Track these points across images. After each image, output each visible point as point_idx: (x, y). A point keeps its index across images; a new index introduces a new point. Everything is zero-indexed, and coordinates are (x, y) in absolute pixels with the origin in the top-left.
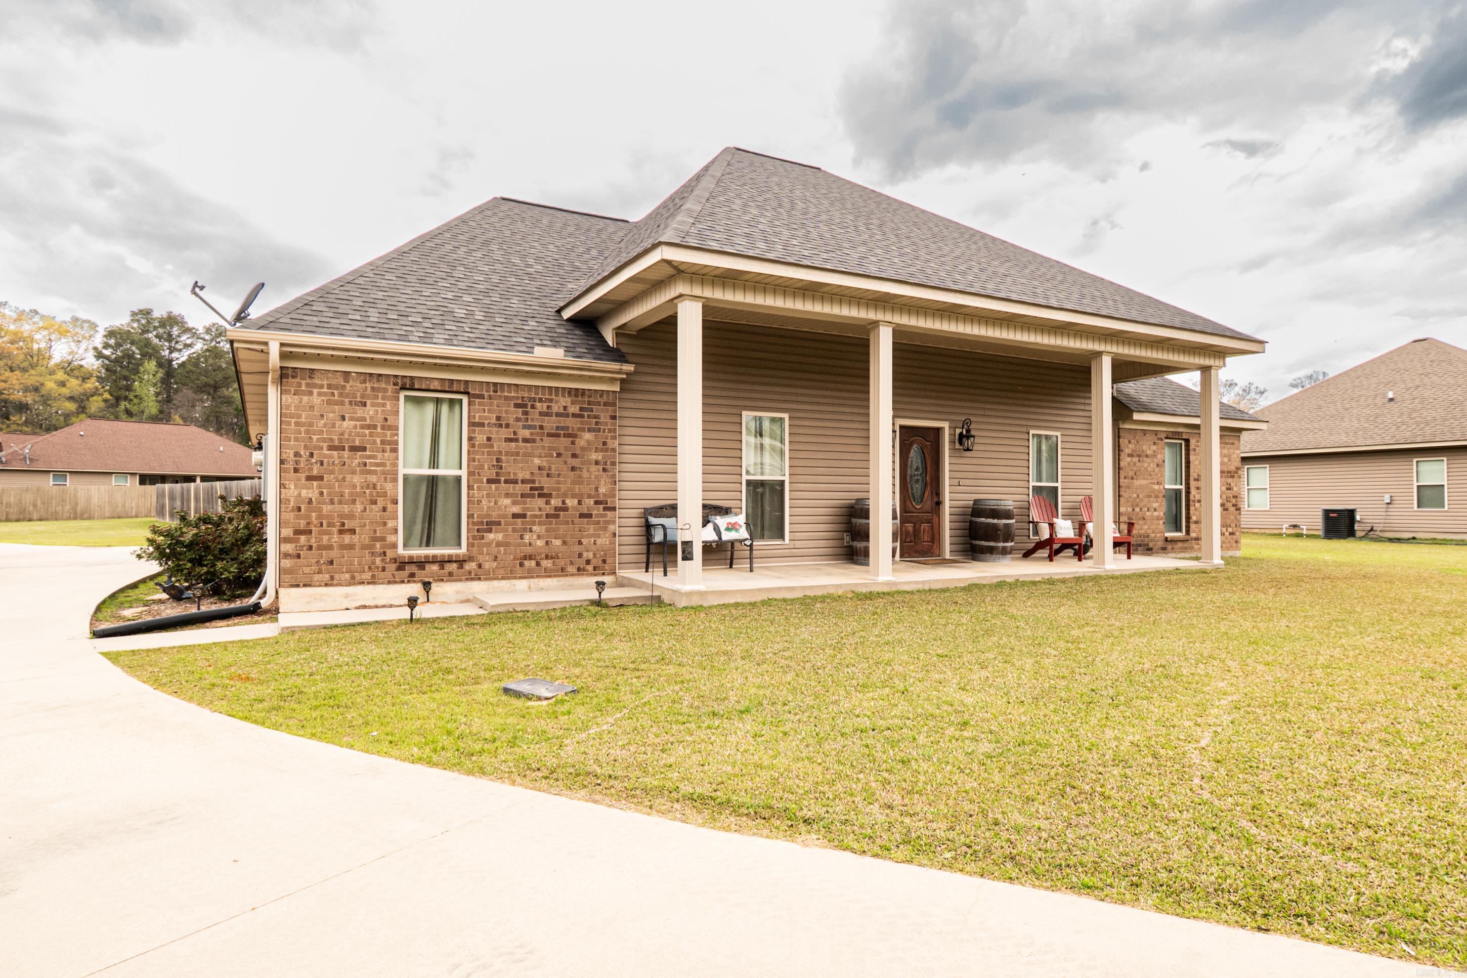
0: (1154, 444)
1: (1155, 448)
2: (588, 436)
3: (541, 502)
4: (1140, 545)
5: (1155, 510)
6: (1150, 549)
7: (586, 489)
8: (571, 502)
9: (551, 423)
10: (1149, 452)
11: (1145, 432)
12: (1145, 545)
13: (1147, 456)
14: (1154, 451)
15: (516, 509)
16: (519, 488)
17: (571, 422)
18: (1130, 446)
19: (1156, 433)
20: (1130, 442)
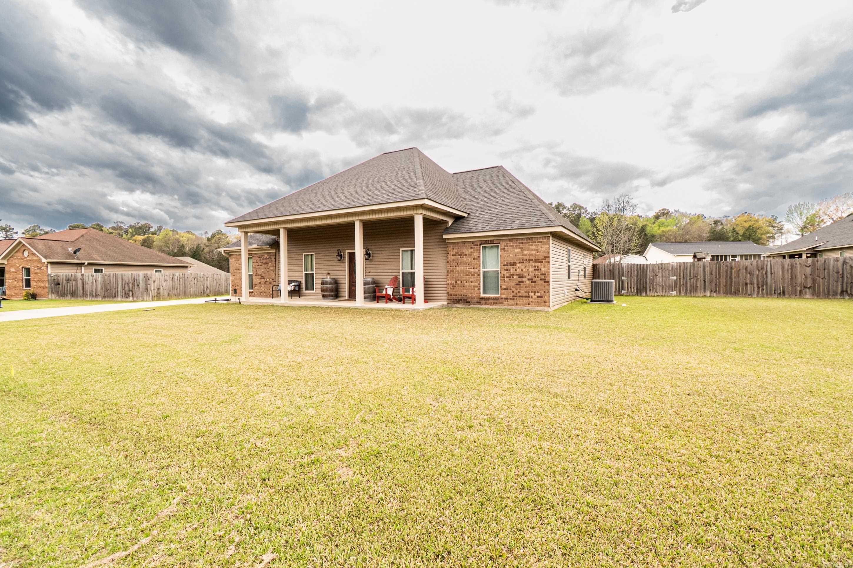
0: (471, 248)
1: (472, 250)
2: (270, 263)
3: (263, 280)
4: (461, 300)
5: (472, 282)
6: (468, 303)
7: (270, 276)
8: (268, 280)
9: (264, 261)
10: (467, 253)
11: (464, 243)
12: (464, 300)
13: (466, 255)
14: (471, 252)
15: (259, 281)
16: (260, 277)
17: (267, 260)
18: (454, 250)
19: (473, 242)
20: (453, 249)
